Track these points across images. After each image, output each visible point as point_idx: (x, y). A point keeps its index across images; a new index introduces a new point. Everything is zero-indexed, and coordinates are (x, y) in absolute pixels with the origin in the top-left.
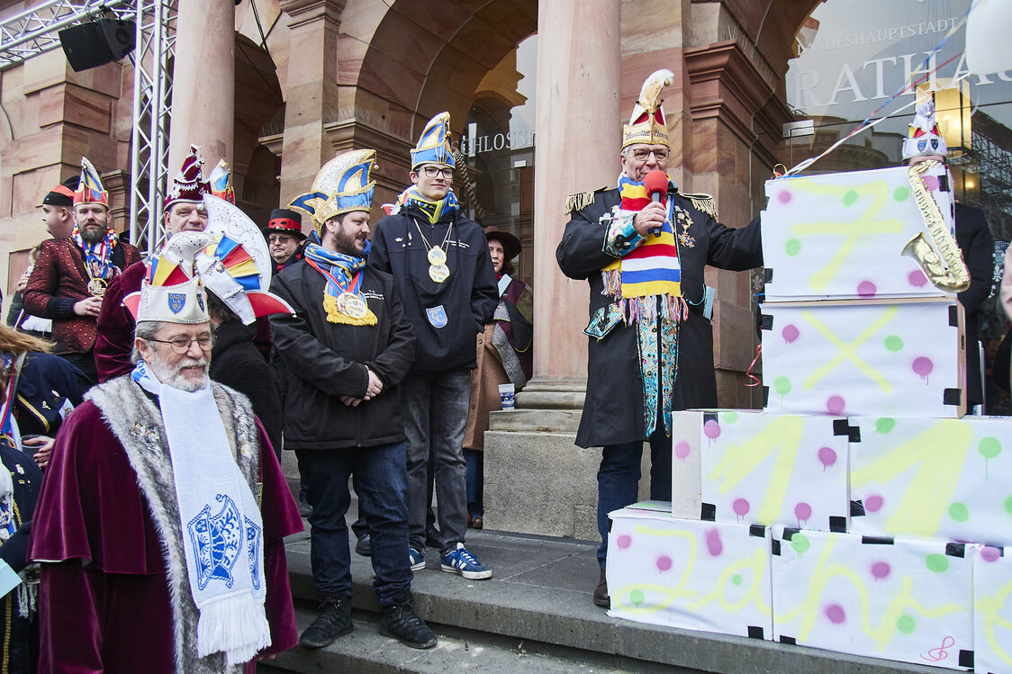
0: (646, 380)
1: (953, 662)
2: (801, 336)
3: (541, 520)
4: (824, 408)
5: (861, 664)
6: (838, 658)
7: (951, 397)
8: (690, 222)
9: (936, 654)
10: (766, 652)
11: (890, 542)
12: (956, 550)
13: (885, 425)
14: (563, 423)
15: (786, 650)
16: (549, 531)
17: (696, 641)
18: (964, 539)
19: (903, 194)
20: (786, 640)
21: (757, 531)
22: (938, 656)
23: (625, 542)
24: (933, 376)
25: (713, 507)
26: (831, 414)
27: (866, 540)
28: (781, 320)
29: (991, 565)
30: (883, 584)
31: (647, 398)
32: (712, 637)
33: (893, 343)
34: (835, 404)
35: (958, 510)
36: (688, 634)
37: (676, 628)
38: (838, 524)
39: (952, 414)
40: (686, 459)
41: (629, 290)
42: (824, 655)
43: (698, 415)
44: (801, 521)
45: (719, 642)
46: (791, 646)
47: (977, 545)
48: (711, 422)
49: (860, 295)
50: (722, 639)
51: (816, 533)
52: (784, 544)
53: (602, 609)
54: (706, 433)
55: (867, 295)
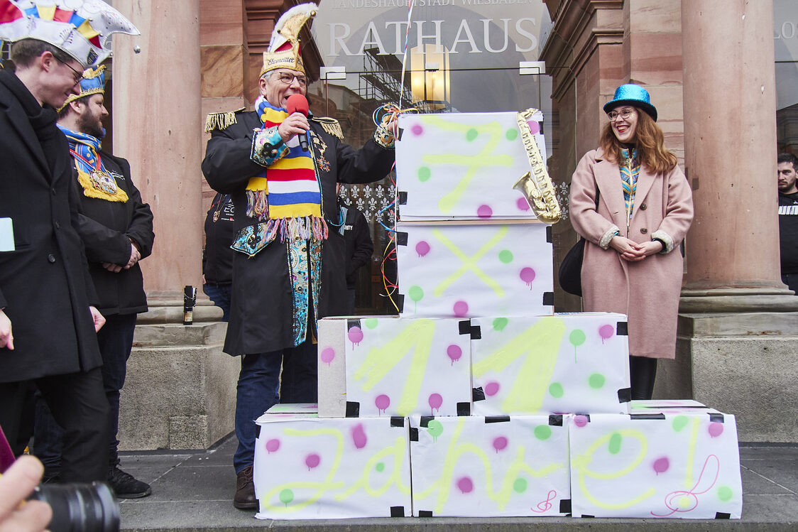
0: (296, 295)
1: (555, 511)
2: (431, 250)
3: (132, 436)
4: (451, 312)
5: (490, 524)
6: (471, 522)
7: (548, 299)
8: (324, 146)
9: (542, 506)
10: (411, 527)
11: (507, 419)
12: (556, 420)
13: (500, 323)
14: (155, 337)
15: (427, 523)
16: (141, 445)
17: (348, 529)
18: (560, 411)
19: (513, 134)
20: (425, 514)
21: (397, 422)
22: (544, 508)
23: (274, 446)
24: (535, 283)
25: (357, 405)
26: (457, 316)
27: (488, 420)
28: (414, 237)
29: (581, 430)
30: (503, 454)
31: (297, 310)
32: (362, 523)
33: (505, 256)
34: (461, 308)
35: (556, 388)
36: (340, 523)
37: (326, 520)
38: (463, 409)
39: (549, 313)
40: (331, 363)
41: (276, 212)
42: (458, 522)
43: (342, 322)
44: (434, 409)
45: (370, 526)
46: (430, 519)
47: (570, 415)
48: (355, 328)
49: (479, 217)
50: (372, 523)
51: (446, 418)
52: (422, 431)
53: (249, 513)
54: (350, 338)
55: (485, 217)
